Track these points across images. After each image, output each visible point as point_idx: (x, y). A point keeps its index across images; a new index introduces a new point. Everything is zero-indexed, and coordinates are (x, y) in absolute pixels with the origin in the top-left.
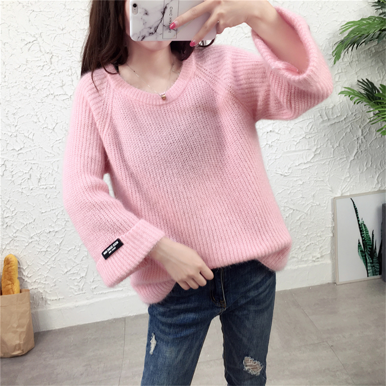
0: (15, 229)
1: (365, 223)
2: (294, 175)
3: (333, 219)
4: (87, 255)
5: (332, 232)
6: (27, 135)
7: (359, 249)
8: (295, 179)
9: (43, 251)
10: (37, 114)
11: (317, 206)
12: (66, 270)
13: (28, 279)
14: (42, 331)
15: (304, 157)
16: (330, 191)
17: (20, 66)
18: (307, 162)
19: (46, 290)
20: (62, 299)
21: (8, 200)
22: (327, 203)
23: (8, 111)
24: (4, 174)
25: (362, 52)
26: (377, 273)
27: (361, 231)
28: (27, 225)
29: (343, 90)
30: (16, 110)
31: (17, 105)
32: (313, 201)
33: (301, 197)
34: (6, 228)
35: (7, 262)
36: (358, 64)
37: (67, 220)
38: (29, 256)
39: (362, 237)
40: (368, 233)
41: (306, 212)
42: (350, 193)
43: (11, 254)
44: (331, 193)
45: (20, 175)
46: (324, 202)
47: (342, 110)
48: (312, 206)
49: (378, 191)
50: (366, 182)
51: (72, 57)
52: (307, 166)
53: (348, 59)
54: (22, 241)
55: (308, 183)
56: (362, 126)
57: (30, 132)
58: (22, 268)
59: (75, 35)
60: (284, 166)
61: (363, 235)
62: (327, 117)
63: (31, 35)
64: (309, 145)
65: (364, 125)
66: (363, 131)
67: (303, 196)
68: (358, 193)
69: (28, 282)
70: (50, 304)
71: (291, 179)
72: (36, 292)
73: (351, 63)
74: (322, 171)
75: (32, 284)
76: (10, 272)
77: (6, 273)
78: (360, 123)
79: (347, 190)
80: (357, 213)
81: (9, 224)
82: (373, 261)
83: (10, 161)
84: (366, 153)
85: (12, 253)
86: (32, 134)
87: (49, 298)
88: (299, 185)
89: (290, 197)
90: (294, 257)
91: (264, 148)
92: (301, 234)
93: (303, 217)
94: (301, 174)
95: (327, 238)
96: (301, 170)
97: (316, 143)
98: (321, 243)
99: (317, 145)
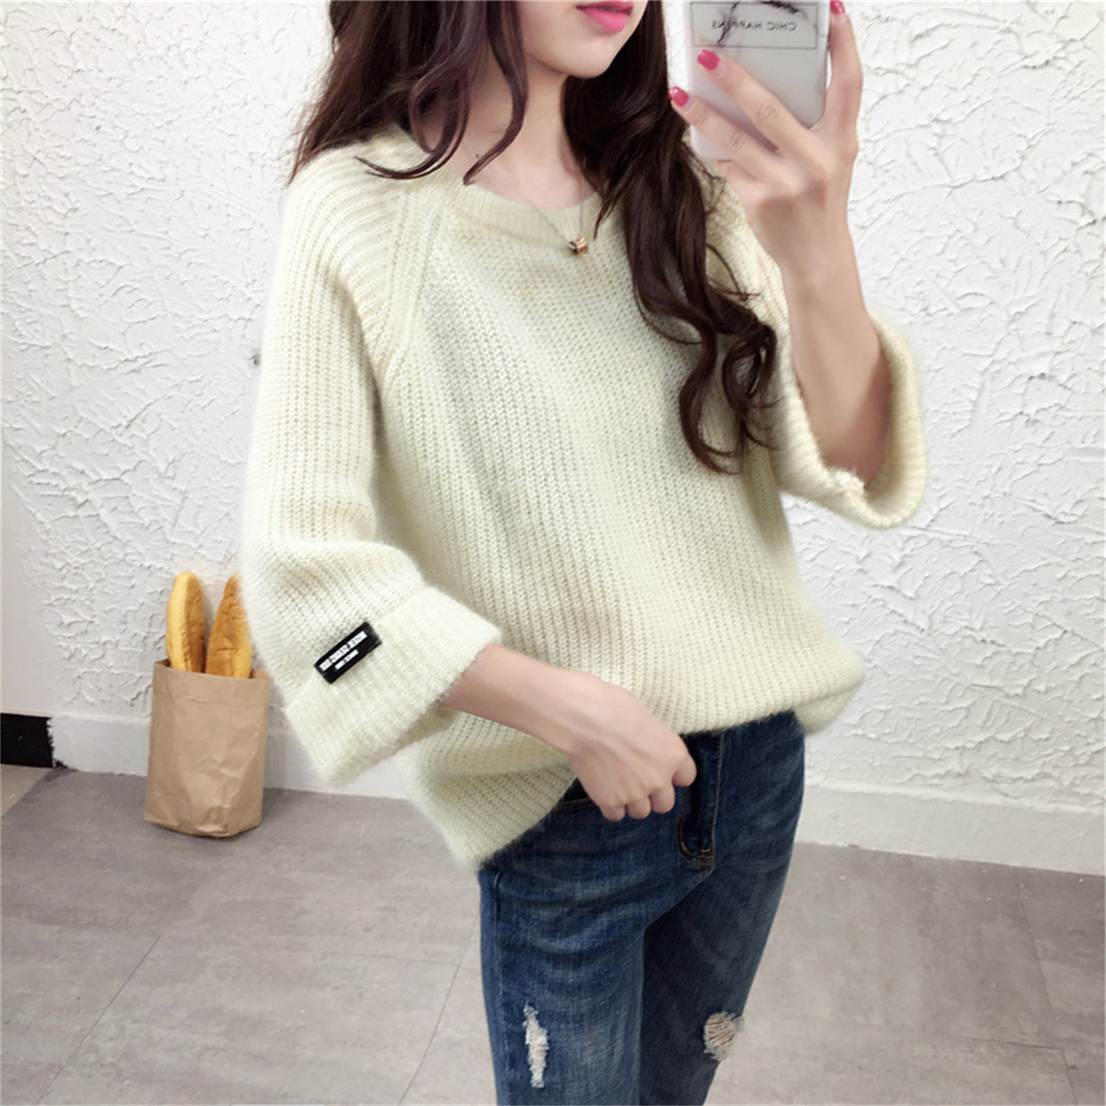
14: (288, 787)
35: (231, 590)
60: (1064, 492)
76: (234, 618)
77: (226, 617)
89: (1060, 589)
90: (1047, 776)
91: (1008, 424)
92: (1079, 710)
93: (1092, 662)
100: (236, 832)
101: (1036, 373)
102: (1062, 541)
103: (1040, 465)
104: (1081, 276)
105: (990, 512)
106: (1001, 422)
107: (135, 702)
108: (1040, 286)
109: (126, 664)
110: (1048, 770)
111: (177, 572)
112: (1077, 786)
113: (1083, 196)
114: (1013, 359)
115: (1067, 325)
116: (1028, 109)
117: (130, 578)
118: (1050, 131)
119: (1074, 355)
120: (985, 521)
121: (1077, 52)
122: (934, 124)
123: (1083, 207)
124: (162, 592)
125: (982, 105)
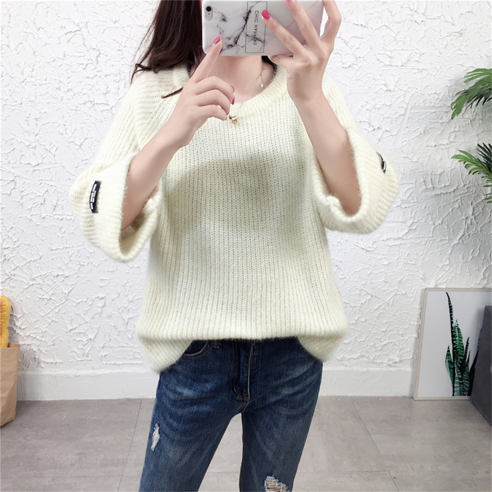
0: (14, 265)
1: (459, 327)
2: (379, 252)
3: (420, 315)
4: (100, 312)
5: (417, 332)
6: (48, 147)
7: (446, 359)
8: (380, 257)
9: (46, 299)
10: (66, 124)
11: (402, 296)
12: (71, 328)
13: (21, 331)
14: (27, 400)
15: (395, 231)
17: (55, 60)
18: (398, 238)
19: (41, 348)
20: (59, 363)
21: (11, 227)
22: (415, 293)
23: (30, 115)
24: (12, 193)
25: (489, 110)
26: (465, 393)
27: (453, 336)
28: (31, 262)
29: (458, 153)
30: (40, 115)
31: (42, 109)
32: (398, 288)
33: (384, 281)
34: (3, 261)
36: (482, 123)
37: (82, 263)
38: (26, 302)
39: (454, 344)
40: (461, 341)
41: (387, 300)
42: (446, 285)
43: (4, 296)
44: (422, 281)
45: (32, 198)
46: (412, 292)
47: (453, 178)
48: (396, 295)
49: (482, 288)
50: (469, 274)
51: (123, 58)
52: (398, 242)
53: (470, 115)
54: (21, 281)
55: (396, 264)
56: (475, 203)
57: (52, 146)
58: (15, 316)
59: (130, 32)
60: (368, 238)
61: (455, 342)
62: (433, 185)
63: (74, 23)
64: (403, 216)
65: (477, 202)
66: (475, 209)
67: (386, 279)
68: (456, 287)
69: (20, 335)
70: (43, 368)
71: (375, 256)
72: (28, 349)
73: (472, 122)
74: (415, 253)
75: (25, 338)
78: (472, 199)
79: (443, 281)
80: (452, 312)
81: (7, 257)
82: (462, 377)
83: (22, 177)
84: (474, 237)
85: (6, 295)
86: (55, 148)
87: (43, 360)
88: (384, 266)
89: (369, 278)
90: (364, 356)
92: (378, 328)
93: (383, 307)
94: (388, 251)
95: (410, 339)
96: (388, 247)
97: (413, 215)
98: (403, 344)
99: (414, 218)
100: (4, 423)
102: (369, 258)
105: (341, 248)
110: (364, 354)
112: (376, 359)
113: (368, 119)
120: (339, 252)
123: (369, 123)
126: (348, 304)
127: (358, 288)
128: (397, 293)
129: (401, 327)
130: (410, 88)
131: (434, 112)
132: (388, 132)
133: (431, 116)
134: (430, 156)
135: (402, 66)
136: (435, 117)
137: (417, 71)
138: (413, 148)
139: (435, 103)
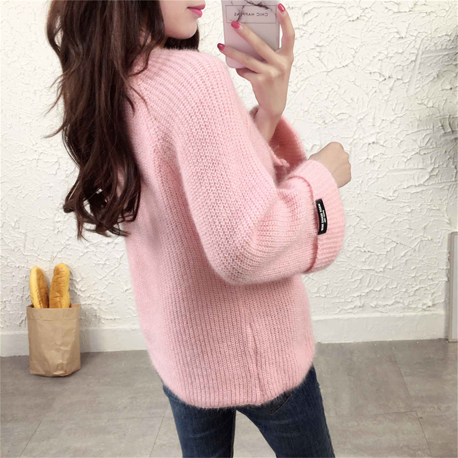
0: (67, 236)
2: (401, 200)
3: (449, 259)
5: (447, 275)
8: (402, 205)
9: (101, 264)
11: (428, 241)
12: (126, 288)
13: (82, 293)
14: (91, 351)
15: (416, 178)
16: (448, 223)
18: (419, 185)
19: (101, 307)
20: (117, 319)
22: (442, 238)
24: (57, 173)
32: (424, 234)
33: (408, 228)
35: (57, 272)
38: (83, 268)
41: (413, 247)
43: (62, 263)
44: (448, 226)
46: (439, 237)
48: (422, 241)
52: (420, 189)
54: (76, 250)
55: (419, 211)
58: (75, 280)
60: (388, 188)
62: (451, 128)
64: (423, 162)
67: (410, 226)
71: (397, 205)
72: (89, 308)
74: (439, 198)
75: (85, 299)
76: (59, 284)
77: (55, 283)
81: (60, 230)
85: (64, 263)
87: (103, 317)
88: (407, 213)
89: (393, 227)
90: (399, 302)
91: (363, 163)
92: (407, 274)
93: (410, 254)
94: (410, 199)
95: (440, 283)
96: (410, 195)
97: (433, 161)
98: (434, 288)
99: (435, 163)
100: (71, 373)
101: (371, 142)
102: (391, 207)
103: (378, 178)
104: (383, 101)
105: (361, 200)
106: (360, 163)
107: (21, 324)
108: (368, 107)
109: (15, 309)
110: (398, 300)
111: (31, 267)
112: (411, 304)
113: (379, 69)
114: (361, 137)
115: (381, 121)
116: (353, 37)
117: (12, 272)
118: (363, 45)
119: (385, 133)
120: (360, 203)
121: (369, 12)
122: (317, 48)
123: (380, 74)
124: (26, 277)
125: (335, 38)
126: (373, 252)
127: (382, 236)
128: (423, 239)
129: (429, 273)
130: (420, 32)
131: (447, 55)
132: (400, 80)
133: (444, 59)
134: (446, 100)
135: (410, 11)
136: (448, 59)
137: (425, 14)
138: (428, 93)
139: (446, 45)
